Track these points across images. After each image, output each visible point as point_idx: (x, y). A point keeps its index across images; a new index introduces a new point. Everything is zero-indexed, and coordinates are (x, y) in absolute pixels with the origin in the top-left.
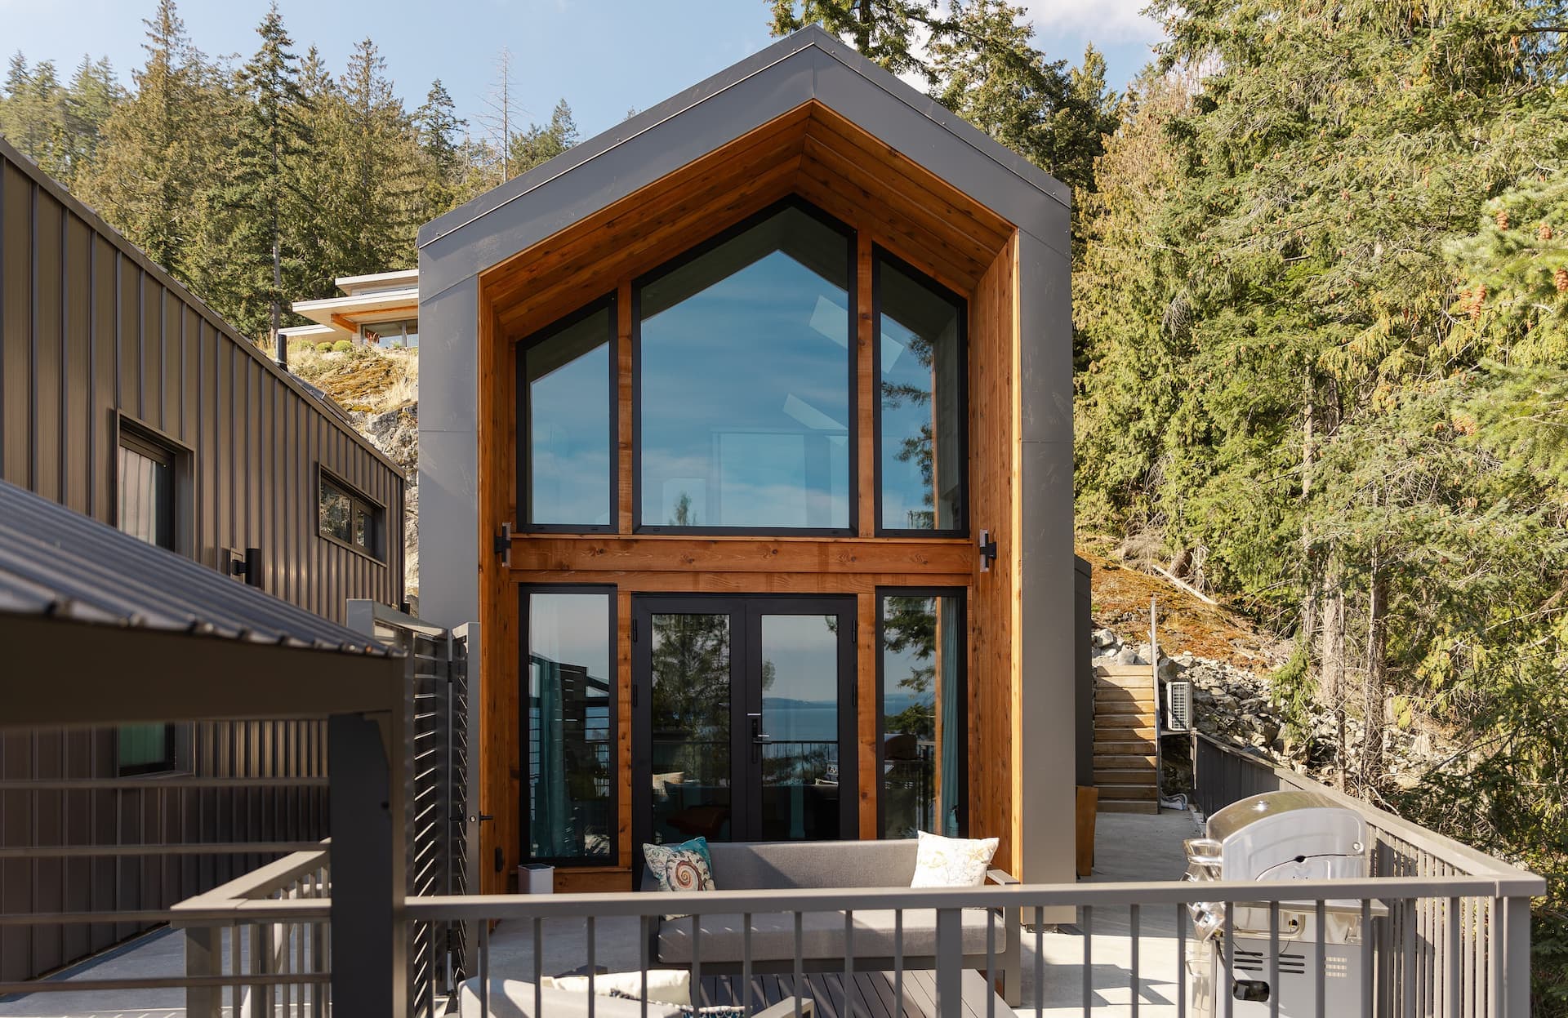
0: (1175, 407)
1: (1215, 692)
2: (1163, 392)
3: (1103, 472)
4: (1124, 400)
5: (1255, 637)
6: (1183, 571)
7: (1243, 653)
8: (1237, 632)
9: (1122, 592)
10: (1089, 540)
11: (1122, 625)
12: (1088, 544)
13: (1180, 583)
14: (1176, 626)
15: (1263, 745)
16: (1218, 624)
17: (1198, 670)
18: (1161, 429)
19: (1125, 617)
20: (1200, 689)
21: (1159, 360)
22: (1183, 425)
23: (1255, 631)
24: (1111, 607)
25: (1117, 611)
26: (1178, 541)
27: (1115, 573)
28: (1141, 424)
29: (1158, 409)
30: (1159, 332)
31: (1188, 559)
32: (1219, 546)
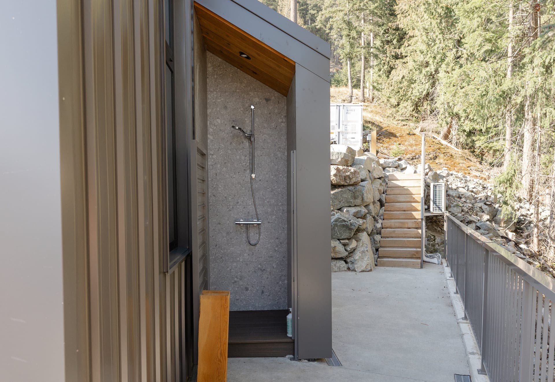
0: (444, 59)
1: (461, 190)
2: (438, 53)
3: (409, 93)
4: (420, 58)
5: (481, 166)
6: (446, 137)
7: (474, 173)
8: (472, 163)
9: (416, 145)
10: (404, 125)
11: (415, 160)
12: (404, 127)
13: (444, 142)
14: (442, 161)
15: (488, 220)
16: (463, 160)
17: (451, 179)
18: (437, 71)
19: (417, 157)
20: (452, 189)
21: (437, 36)
22: (447, 68)
23: (481, 163)
24: (410, 152)
25: (413, 154)
26: (444, 122)
27: (413, 137)
28: (428, 69)
29: (436, 61)
30: (437, 23)
31: (449, 132)
32: (463, 125)
